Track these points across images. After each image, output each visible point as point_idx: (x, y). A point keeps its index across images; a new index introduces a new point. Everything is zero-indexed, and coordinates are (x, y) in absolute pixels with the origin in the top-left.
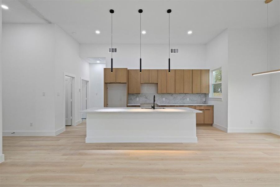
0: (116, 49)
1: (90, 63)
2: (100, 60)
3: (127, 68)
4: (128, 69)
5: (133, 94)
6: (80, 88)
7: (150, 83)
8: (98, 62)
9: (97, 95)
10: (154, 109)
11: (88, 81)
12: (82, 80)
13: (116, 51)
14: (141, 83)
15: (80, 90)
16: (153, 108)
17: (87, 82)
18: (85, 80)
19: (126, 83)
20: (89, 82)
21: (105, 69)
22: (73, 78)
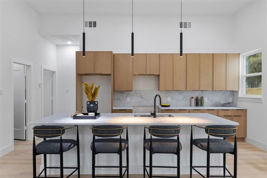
0: (95, 22)
1: (57, 45)
2: (71, 40)
3: (112, 52)
4: (114, 53)
5: (121, 92)
6: (40, 83)
7: (148, 75)
8: (69, 43)
9: (68, 92)
10: (155, 117)
11: (55, 72)
12: (44, 69)
13: (95, 26)
14: (133, 75)
15: (40, 85)
16: (154, 115)
17: (53, 73)
18: (50, 71)
19: (110, 75)
20: (57, 73)
21: (77, 53)
22: (28, 66)
